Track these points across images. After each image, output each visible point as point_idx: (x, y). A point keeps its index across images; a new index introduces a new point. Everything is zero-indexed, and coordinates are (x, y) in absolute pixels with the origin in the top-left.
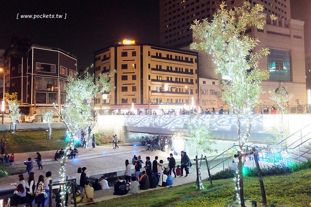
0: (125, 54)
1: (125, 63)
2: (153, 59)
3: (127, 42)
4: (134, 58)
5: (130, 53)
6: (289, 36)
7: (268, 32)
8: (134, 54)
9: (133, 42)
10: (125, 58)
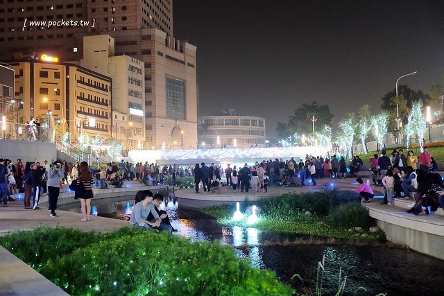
0: (44, 74)
1: (44, 86)
2: (79, 84)
3: (46, 58)
4: (57, 81)
5: (51, 74)
6: (183, 63)
7: (167, 57)
8: (57, 75)
9: (56, 60)
10: (44, 80)
